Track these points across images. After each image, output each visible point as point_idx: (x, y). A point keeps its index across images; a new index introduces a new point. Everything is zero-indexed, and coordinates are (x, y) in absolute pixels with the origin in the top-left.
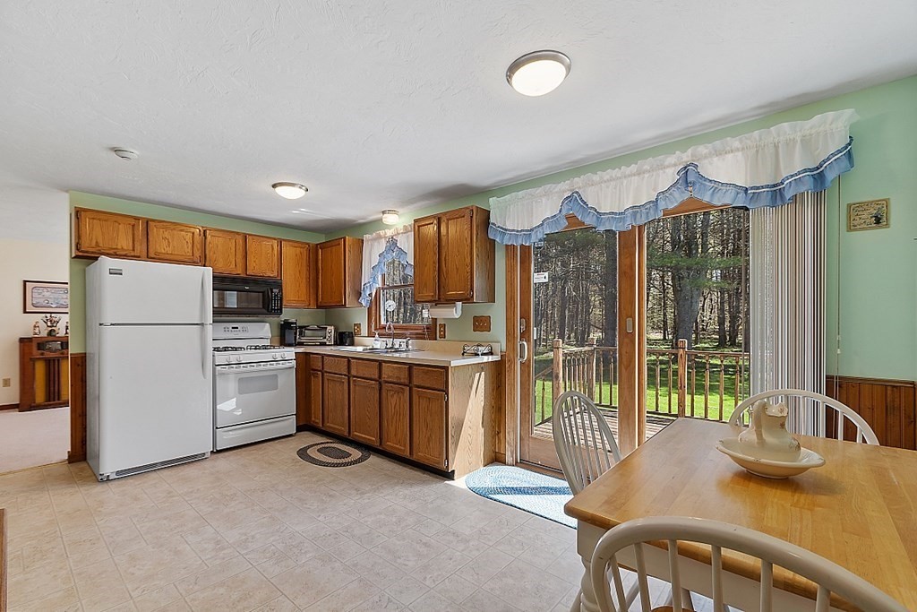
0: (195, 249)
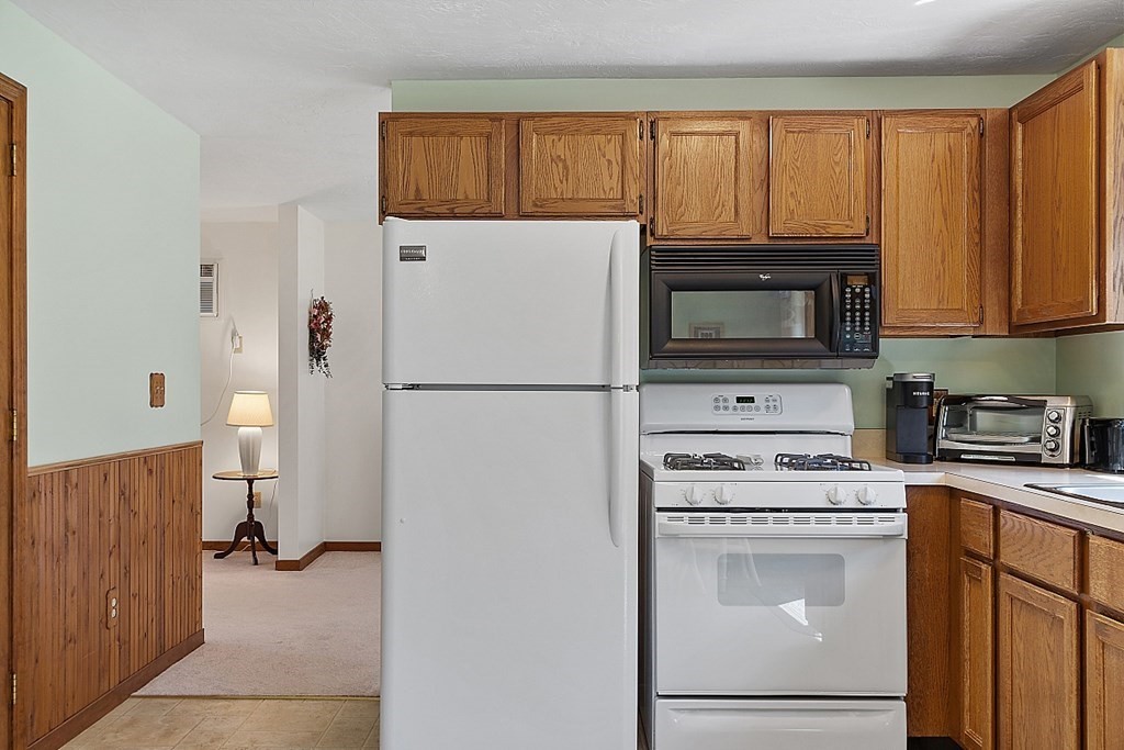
0: (629, 177)
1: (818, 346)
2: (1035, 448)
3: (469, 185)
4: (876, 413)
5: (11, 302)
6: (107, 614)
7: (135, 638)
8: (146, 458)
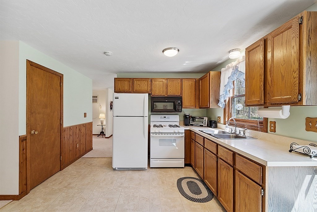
0: (148, 87)
1: (174, 110)
2: (202, 124)
3: (126, 88)
4: (182, 119)
5: (61, 104)
6: (77, 147)
7: (81, 150)
8: (83, 125)
